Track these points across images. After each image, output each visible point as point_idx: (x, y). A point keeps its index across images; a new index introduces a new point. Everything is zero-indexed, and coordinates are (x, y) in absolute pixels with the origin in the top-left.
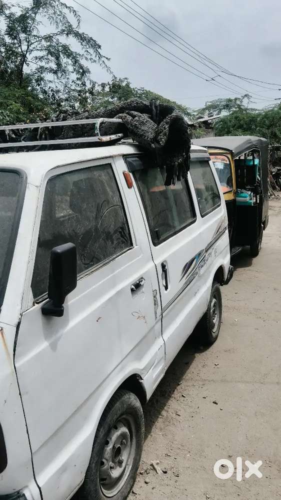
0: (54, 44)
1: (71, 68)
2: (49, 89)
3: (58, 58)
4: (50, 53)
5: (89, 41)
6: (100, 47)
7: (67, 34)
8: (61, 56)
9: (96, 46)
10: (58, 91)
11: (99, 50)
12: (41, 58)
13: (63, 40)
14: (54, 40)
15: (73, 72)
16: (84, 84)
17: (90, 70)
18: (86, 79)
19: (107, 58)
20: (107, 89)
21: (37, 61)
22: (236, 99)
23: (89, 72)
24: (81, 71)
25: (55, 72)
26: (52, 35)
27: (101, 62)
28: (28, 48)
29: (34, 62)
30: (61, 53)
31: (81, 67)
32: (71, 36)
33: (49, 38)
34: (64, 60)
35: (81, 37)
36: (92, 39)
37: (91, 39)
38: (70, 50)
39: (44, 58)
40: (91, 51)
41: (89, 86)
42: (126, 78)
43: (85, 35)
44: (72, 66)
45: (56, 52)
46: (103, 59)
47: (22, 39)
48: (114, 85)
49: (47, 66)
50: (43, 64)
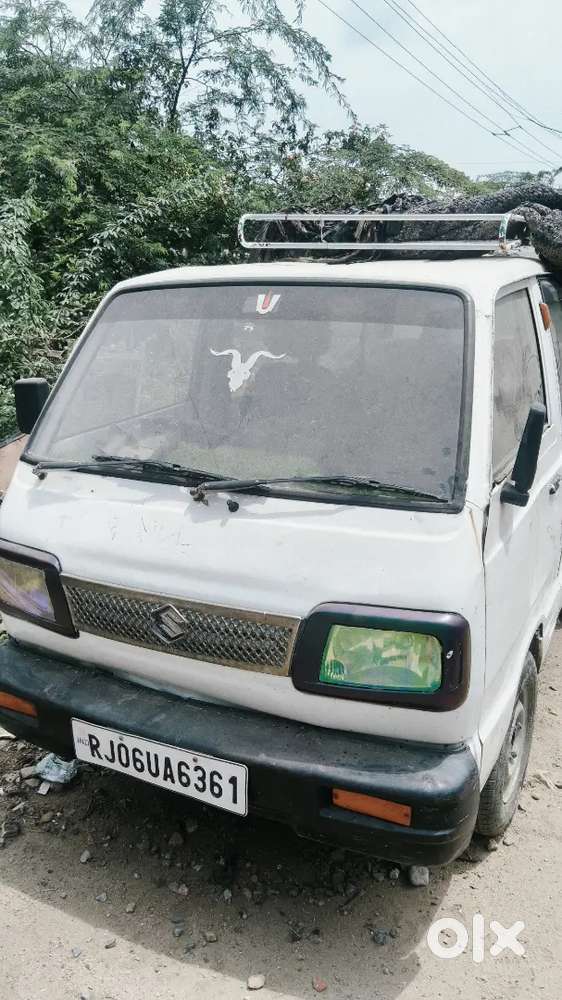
0: (242, 48)
1: (267, 97)
2: (225, 134)
3: (247, 75)
4: (234, 66)
5: (309, 45)
6: (328, 58)
7: (269, 31)
8: (255, 72)
9: (323, 56)
10: (241, 141)
11: (327, 63)
12: (214, 75)
13: (259, 40)
14: (244, 41)
15: (271, 104)
16: (292, 130)
17: (306, 101)
18: (297, 118)
19: (339, 78)
20: (337, 142)
21: (207, 79)
22: (541, 175)
23: (304, 105)
24: (288, 102)
25: (239, 104)
26: (239, 30)
27: (329, 85)
28: (194, 52)
29: (201, 80)
30: (253, 66)
31: (290, 96)
32: (275, 35)
33: (233, 36)
34: (258, 79)
35: (294, 36)
36: (316, 42)
37: (314, 40)
38: (269, 60)
39: (221, 74)
40: (311, 64)
41: (301, 134)
42: (383, 126)
43: (302, 34)
44: (271, 91)
45: (245, 63)
46: (333, 80)
47: (186, 36)
48: (353, 138)
49: (224, 90)
50: (217, 85)
